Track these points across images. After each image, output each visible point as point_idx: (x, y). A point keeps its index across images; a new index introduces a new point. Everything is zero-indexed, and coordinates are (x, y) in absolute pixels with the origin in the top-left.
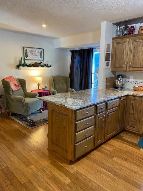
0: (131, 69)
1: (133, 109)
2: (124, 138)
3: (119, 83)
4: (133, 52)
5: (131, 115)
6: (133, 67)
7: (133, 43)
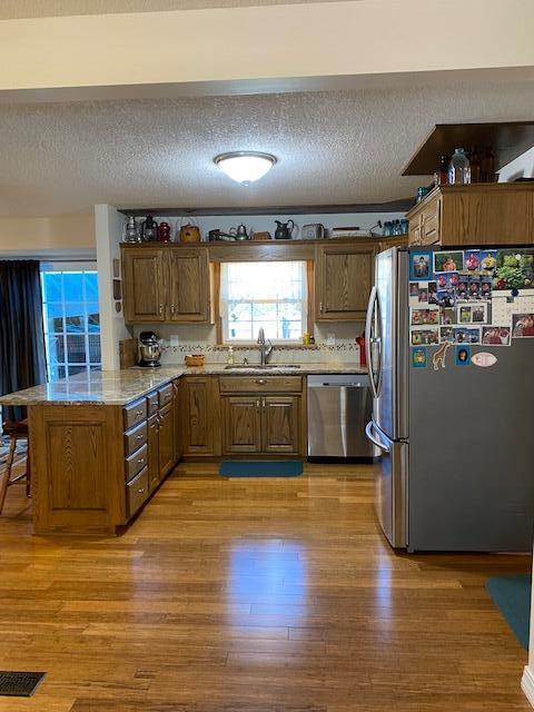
0: (175, 318)
1: (197, 404)
2: (188, 472)
3: (150, 352)
4: (174, 280)
5: (194, 419)
6: (180, 314)
7: (172, 261)
